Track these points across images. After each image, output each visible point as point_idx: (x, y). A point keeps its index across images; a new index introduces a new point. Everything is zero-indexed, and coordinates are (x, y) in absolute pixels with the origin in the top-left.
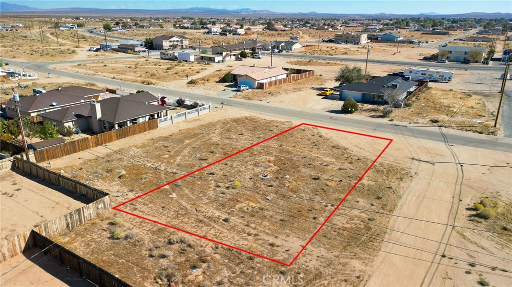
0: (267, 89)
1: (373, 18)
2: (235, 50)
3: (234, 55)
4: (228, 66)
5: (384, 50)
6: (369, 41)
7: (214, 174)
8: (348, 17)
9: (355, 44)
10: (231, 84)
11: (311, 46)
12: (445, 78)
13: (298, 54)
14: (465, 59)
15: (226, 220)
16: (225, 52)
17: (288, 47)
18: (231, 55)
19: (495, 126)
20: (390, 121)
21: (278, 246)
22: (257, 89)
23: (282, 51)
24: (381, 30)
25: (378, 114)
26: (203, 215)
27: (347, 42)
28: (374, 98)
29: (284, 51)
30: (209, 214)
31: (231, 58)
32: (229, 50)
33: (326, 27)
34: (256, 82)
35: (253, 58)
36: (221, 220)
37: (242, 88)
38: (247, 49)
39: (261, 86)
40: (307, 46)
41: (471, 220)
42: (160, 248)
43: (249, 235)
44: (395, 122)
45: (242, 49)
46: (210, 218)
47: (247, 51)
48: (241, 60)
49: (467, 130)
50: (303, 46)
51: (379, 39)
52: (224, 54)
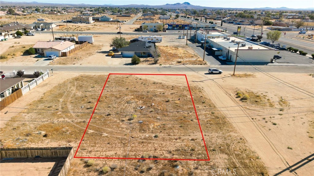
0: (69, 56)
1: (79, 7)
2: (11, 31)
3: (11, 34)
4: (15, 43)
5: (109, 26)
6: (94, 21)
7: (110, 115)
8: (61, 5)
9: (87, 23)
10: (37, 55)
11: (61, 25)
12: (159, 40)
13: (58, 31)
14: (155, 29)
15: (156, 137)
16: (3, 32)
17: (47, 26)
18: (8, 35)
19: (204, 60)
20: (160, 65)
21: (196, 139)
22: (62, 56)
23: (44, 30)
24: (93, 14)
25: (151, 63)
26: (140, 139)
27: (81, 22)
28: (141, 54)
29: (46, 30)
30: (143, 137)
31: (9, 37)
32: (6, 31)
33: (55, 12)
34: (60, 52)
35: (28, 35)
36: (153, 138)
37: (53, 57)
38: (20, 29)
39: (64, 54)
40: (59, 25)
41: (243, 102)
42: (140, 166)
43: (176, 139)
44: (162, 66)
45: (16, 30)
46: (145, 139)
47: (21, 31)
48: (20, 38)
49: (195, 64)
50: (57, 26)
51: (100, 20)
52: (3, 34)
